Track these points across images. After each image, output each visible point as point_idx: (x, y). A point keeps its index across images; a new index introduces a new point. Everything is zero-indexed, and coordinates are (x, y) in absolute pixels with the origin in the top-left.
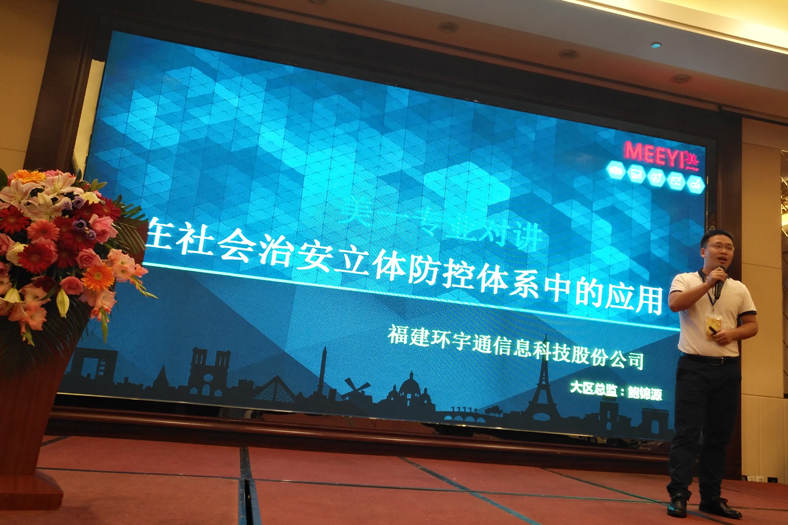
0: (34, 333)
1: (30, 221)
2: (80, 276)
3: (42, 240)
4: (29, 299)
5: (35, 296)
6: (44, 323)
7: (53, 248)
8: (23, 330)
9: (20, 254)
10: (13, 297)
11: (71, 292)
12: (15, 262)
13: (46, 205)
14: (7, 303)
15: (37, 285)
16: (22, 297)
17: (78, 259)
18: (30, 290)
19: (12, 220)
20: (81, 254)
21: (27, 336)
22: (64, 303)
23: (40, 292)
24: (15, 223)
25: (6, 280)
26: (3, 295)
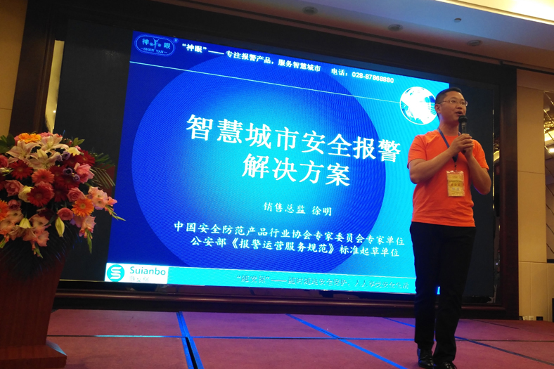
0: (42, 248)
1: (33, 170)
2: (71, 208)
3: (43, 183)
4: (36, 225)
5: (40, 223)
6: (48, 241)
7: (51, 189)
8: (34, 246)
9: (28, 194)
10: (25, 224)
11: (65, 219)
12: (25, 200)
13: (43, 158)
14: (21, 228)
15: (41, 215)
16: (31, 224)
17: (68, 195)
18: (36, 218)
19: (20, 170)
20: (71, 191)
21: (37, 251)
22: (61, 226)
23: (43, 220)
24: (23, 172)
25: (19, 213)
26: (18, 223)
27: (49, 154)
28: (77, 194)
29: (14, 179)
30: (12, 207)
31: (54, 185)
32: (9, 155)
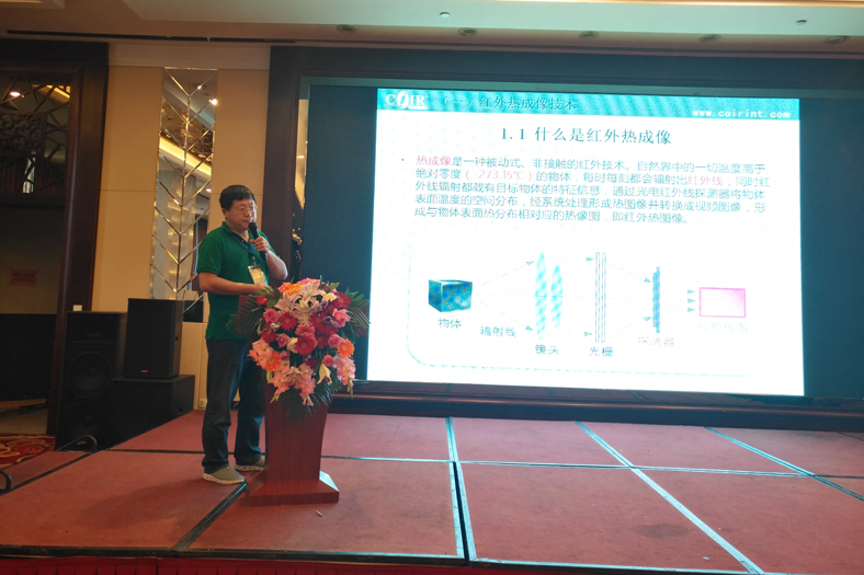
0: (311, 394)
1: (297, 320)
3: (307, 334)
5: (306, 370)
6: (315, 388)
8: (304, 394)
9: (295, 345)
11: (330, 366)
12: (293, 350)
13: (305, 308)
15: (307, 364)
18: (302, 366)
19: (288, 322)
23: (309, 368)
24: (290, 325)
25: (288, 362)
27: (310, 303)
28: (337, 340)
29: (282, 332)
30: (283, 358)
31: (316, 334)
32: (277, 310)
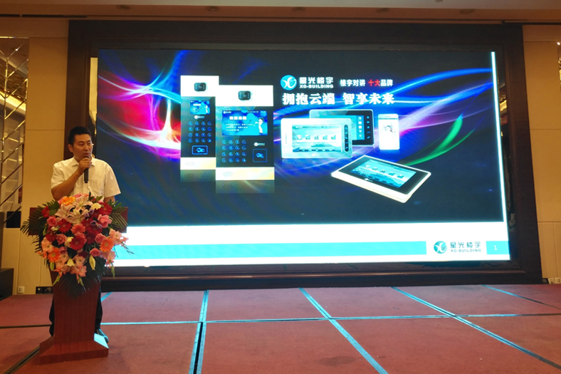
0: (83, 278)
1: (72, 224)
2: (98, 248)
3: (79, 233)
4: (78, 262)
5: (80, 261)
7: (84, 237)
8: (78, 278)
9: (70, 243)
10: (70, 263)
11: (95, 256)
12: (69, 246)
14: (68, 266)
15: (80, 255)
16: (75, 262)
17: (96, 239)
18: (77, 257)
19: (64, 226)
20: (97, 236)
21: (80, 281)
22: (93, 261)
23: (81, 258)
24: (66, 227)
25: (67, 255)
26: (66, 263)
27: (81, 211)
29: (61, 233)
30: (62, 252)
31: (86, 233)
